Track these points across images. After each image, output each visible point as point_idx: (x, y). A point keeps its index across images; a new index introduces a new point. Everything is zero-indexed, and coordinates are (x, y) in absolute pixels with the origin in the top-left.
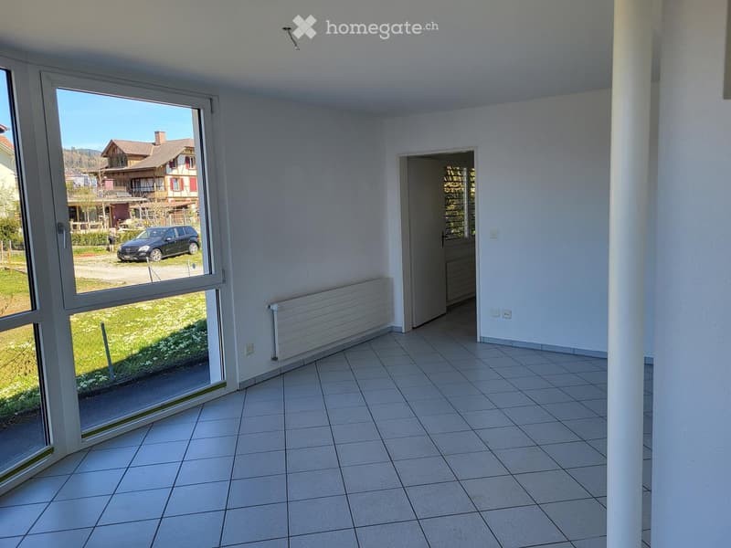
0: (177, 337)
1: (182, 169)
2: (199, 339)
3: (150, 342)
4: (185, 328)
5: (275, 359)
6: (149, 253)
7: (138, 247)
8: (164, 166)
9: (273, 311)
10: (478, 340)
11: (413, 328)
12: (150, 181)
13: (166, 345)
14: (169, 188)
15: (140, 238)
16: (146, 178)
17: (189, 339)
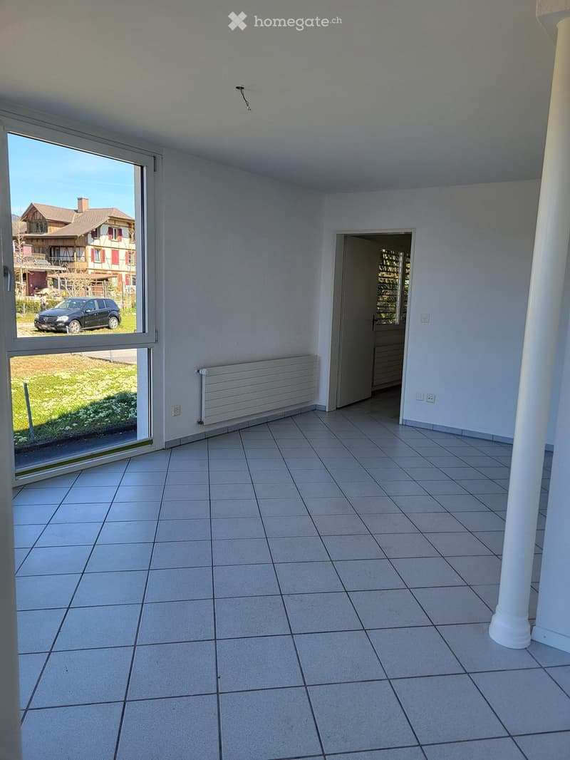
0: (97, 407)
1: (104, 240)
2: (119, 410)
3: (69, 409)
4: (105, 399)
5: (201, 423)
6: (67, 324)
7: (56, 317)
8: (86, 235)
9: (202, 375)
10: (401, 423)
11: (337, 408)
12: (70, 250)
13: (86, 413)
14: (90, 259)
15: (59, 308)
16: (67, 247)
17: (109, 409)
